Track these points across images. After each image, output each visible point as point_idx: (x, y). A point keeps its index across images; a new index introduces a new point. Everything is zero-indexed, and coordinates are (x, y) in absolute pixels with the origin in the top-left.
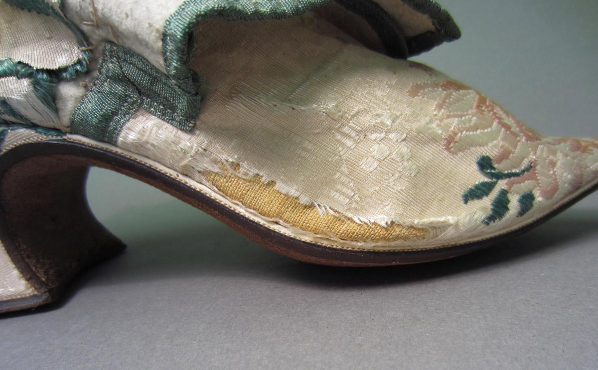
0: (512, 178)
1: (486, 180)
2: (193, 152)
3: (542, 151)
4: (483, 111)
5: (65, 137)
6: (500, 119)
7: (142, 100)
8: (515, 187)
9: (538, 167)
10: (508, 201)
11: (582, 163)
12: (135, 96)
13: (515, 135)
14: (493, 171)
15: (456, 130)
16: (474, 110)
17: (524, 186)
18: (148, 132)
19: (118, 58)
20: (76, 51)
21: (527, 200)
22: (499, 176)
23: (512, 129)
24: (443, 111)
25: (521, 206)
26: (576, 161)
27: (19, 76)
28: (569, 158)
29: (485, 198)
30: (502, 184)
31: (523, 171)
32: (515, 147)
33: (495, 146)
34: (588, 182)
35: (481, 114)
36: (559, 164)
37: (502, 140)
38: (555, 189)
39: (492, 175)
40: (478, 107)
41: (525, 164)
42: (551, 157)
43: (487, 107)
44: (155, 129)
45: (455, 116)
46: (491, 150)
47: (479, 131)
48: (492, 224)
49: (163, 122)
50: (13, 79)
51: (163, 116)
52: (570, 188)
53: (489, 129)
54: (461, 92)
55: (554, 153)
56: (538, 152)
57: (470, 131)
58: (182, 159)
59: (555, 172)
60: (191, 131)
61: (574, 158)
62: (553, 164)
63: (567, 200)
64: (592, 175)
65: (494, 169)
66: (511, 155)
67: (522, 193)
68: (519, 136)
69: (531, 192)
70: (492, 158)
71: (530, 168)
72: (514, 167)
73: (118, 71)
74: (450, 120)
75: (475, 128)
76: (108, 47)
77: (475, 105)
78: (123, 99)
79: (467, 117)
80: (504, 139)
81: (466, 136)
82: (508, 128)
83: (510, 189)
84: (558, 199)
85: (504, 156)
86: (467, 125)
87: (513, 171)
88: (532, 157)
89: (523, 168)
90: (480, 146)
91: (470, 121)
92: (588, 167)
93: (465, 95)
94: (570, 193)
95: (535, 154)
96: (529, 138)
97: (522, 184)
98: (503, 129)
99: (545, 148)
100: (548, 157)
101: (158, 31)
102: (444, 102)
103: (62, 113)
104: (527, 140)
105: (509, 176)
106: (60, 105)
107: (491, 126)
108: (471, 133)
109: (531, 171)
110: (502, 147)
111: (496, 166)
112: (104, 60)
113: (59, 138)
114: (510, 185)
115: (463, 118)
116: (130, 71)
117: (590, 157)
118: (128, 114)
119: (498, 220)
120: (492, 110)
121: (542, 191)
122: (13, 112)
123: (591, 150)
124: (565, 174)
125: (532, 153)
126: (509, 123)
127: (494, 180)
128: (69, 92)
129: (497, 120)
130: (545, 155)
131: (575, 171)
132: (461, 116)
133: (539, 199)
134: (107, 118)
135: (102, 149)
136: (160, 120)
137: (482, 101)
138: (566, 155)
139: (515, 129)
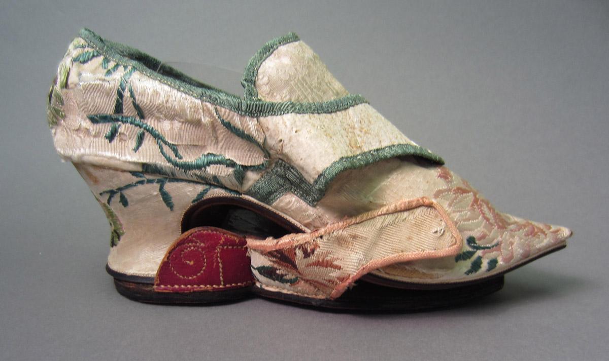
0: (486, 250)
1: (470, 249)
2: (313, 217)
3: (506, 235)
4: (475, 209)
5: (241, 196)
6: (484, 214)
7: (292, 188)
8: (487, 255)
9: (503, 245)
10: (481, 263)
11: (531, 243)
12: (289, 186)
13: (492, 225)
14: (475, 245)
15: (457, 221)
16: (469, 208)
17: (493, 255)
18: (292, 203)
19: (284, 168)
20: (262, 160)
21: (493, 263)
22: (478, 248)
23: (491, 221)
24: (451, 208)
25: (489, 266)
26: (527, 242)
27: (228, 166)
28: (522, 240)
29: (468, 260)
30: (479, 253)
31: (493, 246)
32: (490, 232)
33: (479, 231)
34: (534, 254)
35: (473, 210)
36: (515, 243)
37: (483, 227)
38: (512, 257)
39: (474, 247)
40: (472, 205)
41: (495, 242)
42: (511, 240)
43: (478, 206)
44: (296, 203)
45: (458, 212)
46: (476, 233)
47: (470, 222)
48: (470, 275)
49: (300, 200)
50: (224, 166)
51: (301, 197)
52: (521, 257)
53: (477, 220)
54: (464, 195)
55: (513, 237)
56: (504, 236)
57: (465, 221)
58: (307, 219)
59: (512, 248)
60: (315, 206)
61: (526, 241)
62: (512, 244)
63: (520, 262)
64: (536, 251)
65: (476, 244)
66: (487, 237)
67: (490, 259)
68: (494, 225)
69: (496, 259)
70: (475, 237)
71: (498, 245)
72: (487, 243)
73: (283, 173)
74: (455, 214)
75: (469, 220)
76: (280, 161)
77: (470, 205)
78: (281, 186)
79: (465, 212)
80: (485, 227)
81: (463, 224)
82: (487, 220)
83: (484, 255)
84: (513, 263)
85: (483, 237)
86: (464, 218)
87: (487, 246)
88: (500, 239)
89: (493, 244)
90: (470, 230)
91: (466, 214)
92: (534, 246)
93: (466, 197)
94: (521, 259)
95: (501, 237)
96: (499, 227)
97: (491, 254)
98: (485, 221)
99: (508, 234)
100: (509, 239)
101: (318, 171)
102: (453, 202)
103: (244, 185)
104: (498, 228)
105: (484, 248)
106: (245, 182)
107: (478, 219)
108: (466, 223)
109: (498, 246)
110: (482, 232)
111: (477, 242)
112: (275, 166)
113: (238, 196)
114: (484, 254)
115: (462, 213)
116: (290, 176)
117: (537, 240)
118: (282, 192)
119: (474, 272)
120: (480, 208)
121: (503, 258)
122: (218, 181)
123: (539, 235)
124: (519, 250)
125: (500, 236)
126: (489, 217)
127: (475, 250)
128: (252, 176)
129: (482, 215)
130: (507, 238)
131: (526, 249)
132: (461, 212)
133: (501, 262)
134: (270, 193)
135: (260, 205)
136: (299, 198)
137: (476, 201)
138: (521, 239)
139: (492, 220)
